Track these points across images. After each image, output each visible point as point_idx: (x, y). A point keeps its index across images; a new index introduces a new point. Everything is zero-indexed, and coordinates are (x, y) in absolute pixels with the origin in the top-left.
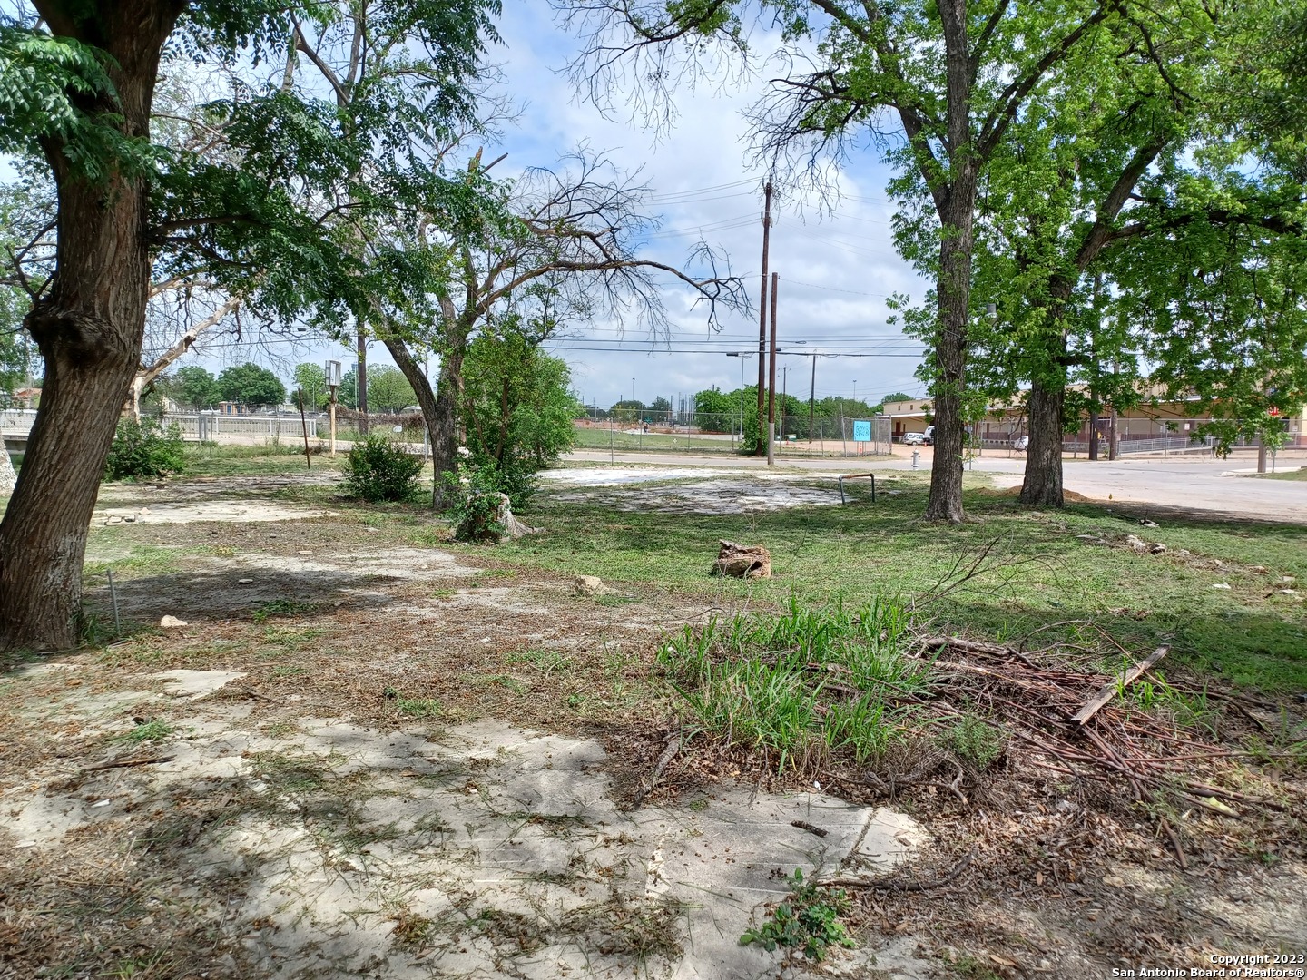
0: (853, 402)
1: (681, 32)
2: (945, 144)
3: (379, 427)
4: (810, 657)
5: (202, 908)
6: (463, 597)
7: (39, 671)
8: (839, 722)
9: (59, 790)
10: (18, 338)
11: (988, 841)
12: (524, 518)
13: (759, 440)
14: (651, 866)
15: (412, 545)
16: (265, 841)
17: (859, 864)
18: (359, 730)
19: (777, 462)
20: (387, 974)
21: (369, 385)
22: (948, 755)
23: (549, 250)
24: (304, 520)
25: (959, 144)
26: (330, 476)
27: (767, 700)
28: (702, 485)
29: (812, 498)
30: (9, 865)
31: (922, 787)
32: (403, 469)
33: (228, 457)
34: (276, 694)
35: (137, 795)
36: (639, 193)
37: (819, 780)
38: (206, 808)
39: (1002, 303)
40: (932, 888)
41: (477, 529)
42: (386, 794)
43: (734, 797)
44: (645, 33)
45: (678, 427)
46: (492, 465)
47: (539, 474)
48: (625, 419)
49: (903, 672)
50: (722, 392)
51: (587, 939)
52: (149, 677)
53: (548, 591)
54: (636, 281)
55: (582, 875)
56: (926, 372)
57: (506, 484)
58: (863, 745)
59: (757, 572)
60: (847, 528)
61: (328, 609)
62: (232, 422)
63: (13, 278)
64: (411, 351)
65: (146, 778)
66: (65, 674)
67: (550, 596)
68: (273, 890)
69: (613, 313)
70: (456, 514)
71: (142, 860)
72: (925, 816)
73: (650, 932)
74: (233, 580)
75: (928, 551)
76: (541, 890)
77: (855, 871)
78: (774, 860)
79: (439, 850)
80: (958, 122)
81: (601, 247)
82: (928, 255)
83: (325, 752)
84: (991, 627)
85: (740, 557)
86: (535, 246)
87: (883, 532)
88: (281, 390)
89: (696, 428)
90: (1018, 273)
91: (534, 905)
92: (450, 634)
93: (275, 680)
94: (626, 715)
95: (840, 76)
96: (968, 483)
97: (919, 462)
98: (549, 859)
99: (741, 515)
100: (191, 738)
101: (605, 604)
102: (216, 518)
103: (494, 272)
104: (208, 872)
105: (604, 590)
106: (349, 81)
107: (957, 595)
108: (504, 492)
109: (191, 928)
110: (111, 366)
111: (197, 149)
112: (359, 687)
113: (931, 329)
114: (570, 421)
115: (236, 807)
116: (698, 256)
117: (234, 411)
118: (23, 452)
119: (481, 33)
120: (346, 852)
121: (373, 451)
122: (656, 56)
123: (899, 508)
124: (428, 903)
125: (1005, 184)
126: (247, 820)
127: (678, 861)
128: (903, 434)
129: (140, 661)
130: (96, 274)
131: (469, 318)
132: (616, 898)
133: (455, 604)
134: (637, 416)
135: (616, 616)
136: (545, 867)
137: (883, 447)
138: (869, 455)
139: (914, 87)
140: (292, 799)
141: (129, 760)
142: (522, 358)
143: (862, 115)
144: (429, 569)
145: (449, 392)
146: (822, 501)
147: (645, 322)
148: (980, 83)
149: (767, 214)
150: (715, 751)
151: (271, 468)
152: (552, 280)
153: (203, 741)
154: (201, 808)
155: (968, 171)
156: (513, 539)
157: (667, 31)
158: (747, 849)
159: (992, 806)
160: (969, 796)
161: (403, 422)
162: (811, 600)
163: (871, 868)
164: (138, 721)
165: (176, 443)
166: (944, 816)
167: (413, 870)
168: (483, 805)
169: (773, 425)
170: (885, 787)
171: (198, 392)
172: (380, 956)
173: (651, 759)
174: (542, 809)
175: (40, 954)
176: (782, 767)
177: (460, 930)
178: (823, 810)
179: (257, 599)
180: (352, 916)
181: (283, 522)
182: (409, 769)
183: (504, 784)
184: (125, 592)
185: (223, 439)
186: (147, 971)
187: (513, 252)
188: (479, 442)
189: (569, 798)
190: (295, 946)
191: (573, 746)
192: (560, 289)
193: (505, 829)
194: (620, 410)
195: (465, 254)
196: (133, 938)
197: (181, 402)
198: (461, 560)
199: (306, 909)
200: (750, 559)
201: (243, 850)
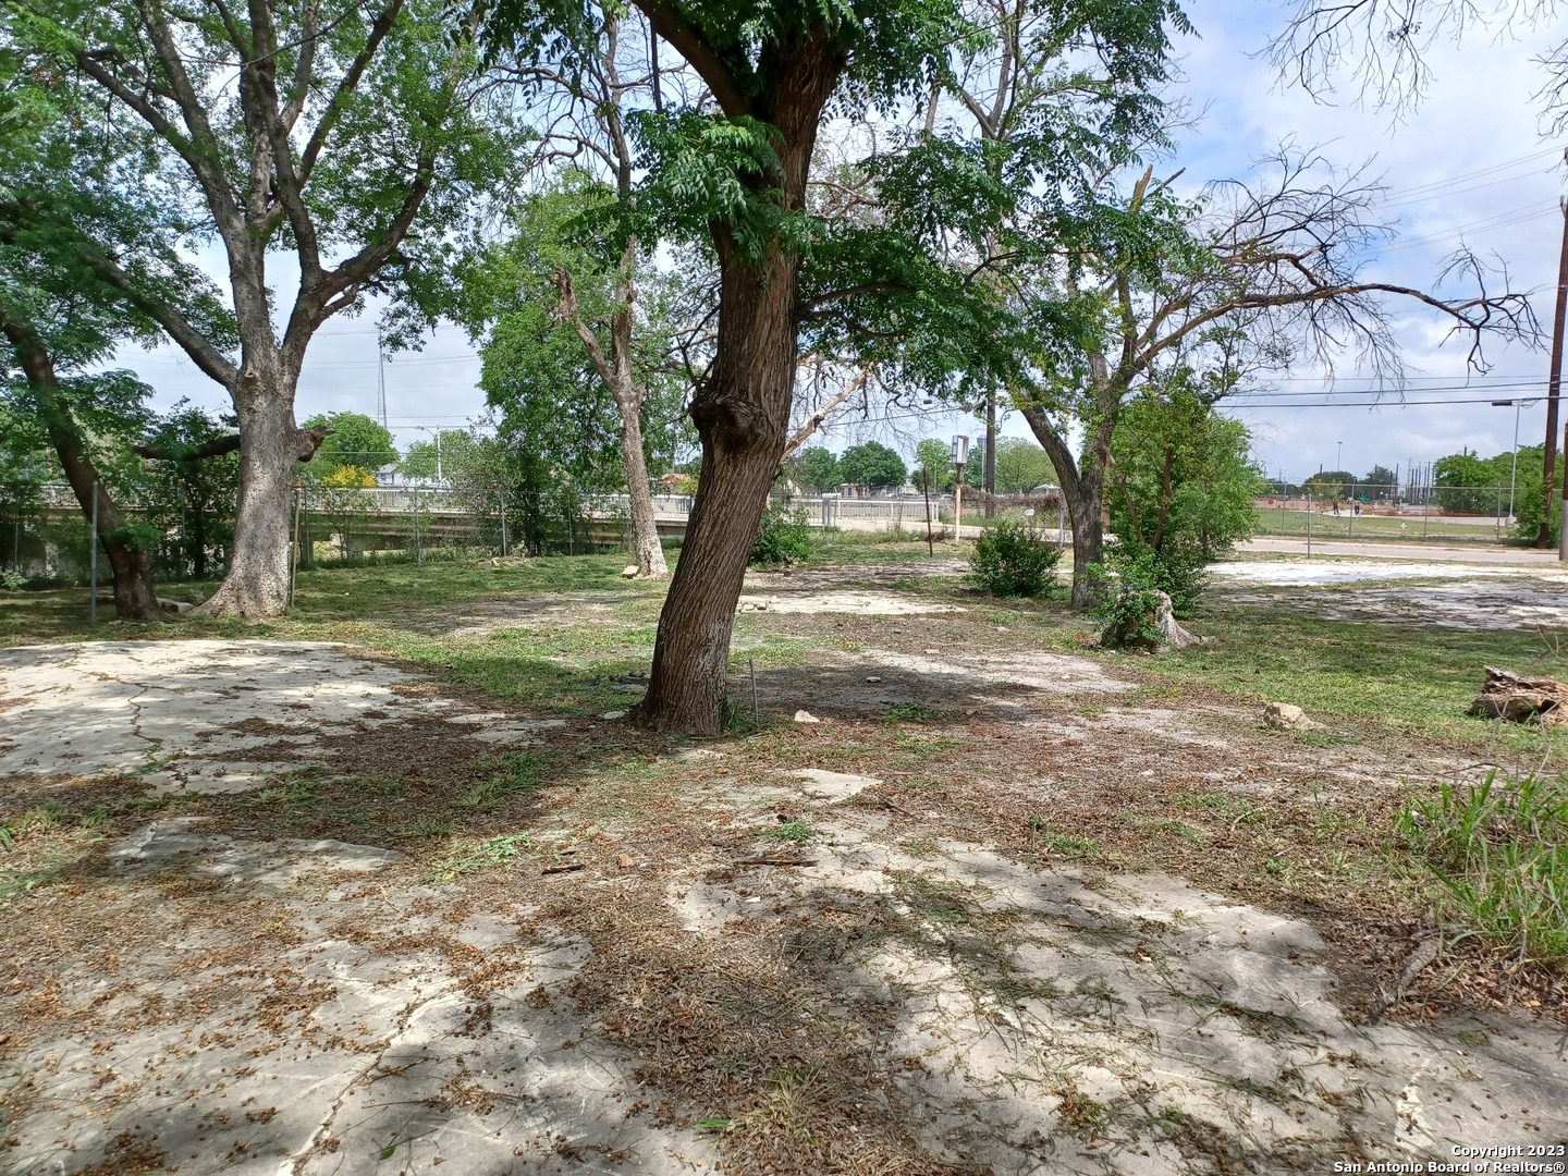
3: (1008, 510)
5: (852, 1031)
6: (1115, 717)
7: (692, 755)
9: (716, 879)
12: (1188, 624)
13: (1544, 526)
14: (1401, 1106)
15: (1049, 650)
16: (911, 971)
18: (1005, 862)
20: (1053, 1157)
21: (998, 461)
23: (1233, 282)
24: (929, 615)
26: (954, 567)
28: (1447, 588)
30: (679, 947)
32: (1037, 559)
33: (850, 544)
34: (913, 808)
35: (785, 897)
38: (850, 923)
41: (1128, 635)
42: (1040, 942)
43: (1531, 1037)
45: (1405, 506)
46: (1148, 557)
47: (1209, 568)
50: (1481, 457)
52: (787, 773)
53: (1225, 718)
54: (1355, 312)
55: (1299, 1095)
57: (1166, 579)
59: (1548, 717)
61: (959, 718)
62: (853, 505)
64: (1053, 420)
65: (792, 881)
66: (713, 760)
67: (1229, 726)
68: (923, 1028)
69: (1320, 355)
70: (1102, 616)
71: (792, 967)
74: (865, 677)
76: (1243, 1102)
79: (1108, 1023)
81: (1306, 272)
83: (970, 881)
85: (1520, 692)
86: (1216, 278)
88: (903, 470)
89: (1435, 508)
91: (1233, 1119)
92: (1102, 761)
93: (912, 793)
94: (1350, 895)
98: (1251, 1064)
99: (1514, 632)
100: (831, 844)
101: (1309, 742)
102: (842, 609)
103: (1159, 318)
104: (856, 993)
105: (1306, 723)
106: (997, 112)
108: (1161, 589)
109: (844, 1052)
110: (760, 450)
112: (1001, 811)
114: (1248, 500)
115: (879, 927)
116: (1455, 270)
117: (855, 494)
119: (1167, 25)
120: (1000, 1003)
121: (1002, 539)
124: (1098, 1083)
126: (892, 944)
127: (1446, 1110)
129: (778, 756)
130: (751, 356)
131: (1125, 375)
132: (1351, 1138)
133: (1106, 726)
134: (1346, 493)
135: (1326, 761)
136: (1246, 1073)
140: (937, 930)
141: (774, 858)
142: (1193, 422)
144: (1070, 680)
145: (1097, 467)
150: (1497, 966)
151: (892, 556)
152: (1237, 320)
153: (843, 849)
154: (844, 922)
156: (1174, 650)
158: (1559, 1115)
161: (1036, 503)
164: (782, 818)
165: (802, 528)
167: (1077, 1040)
168: (1159, 979)
171: (823, 474)
172: (1044, 1134)
173: (1393, 960)
174: (1238, 998)
175: (709, 1043)
177: (1139, 1127)
179: (886, 699)
180: (1011, 1078)
181: (907, 616)
182: (1066, 917)
183: (1185, 957)
184: (761, 682)
185: (845, 524)
186: (805, 1087)
187: (1184, 290)
188: (1132, 527)
189: (1275, 991)
190: (949, 1099)
191: (1278, 925)
192: (1247, 330)
193: (1189, 1015)
194: (1319, 484)
195: (1124, 298)
196: (789, 1047)
197: (805, 485)
198: (1109, 671)
199: (958, 1058)
200: (1537, 697)
201: (889, 977)
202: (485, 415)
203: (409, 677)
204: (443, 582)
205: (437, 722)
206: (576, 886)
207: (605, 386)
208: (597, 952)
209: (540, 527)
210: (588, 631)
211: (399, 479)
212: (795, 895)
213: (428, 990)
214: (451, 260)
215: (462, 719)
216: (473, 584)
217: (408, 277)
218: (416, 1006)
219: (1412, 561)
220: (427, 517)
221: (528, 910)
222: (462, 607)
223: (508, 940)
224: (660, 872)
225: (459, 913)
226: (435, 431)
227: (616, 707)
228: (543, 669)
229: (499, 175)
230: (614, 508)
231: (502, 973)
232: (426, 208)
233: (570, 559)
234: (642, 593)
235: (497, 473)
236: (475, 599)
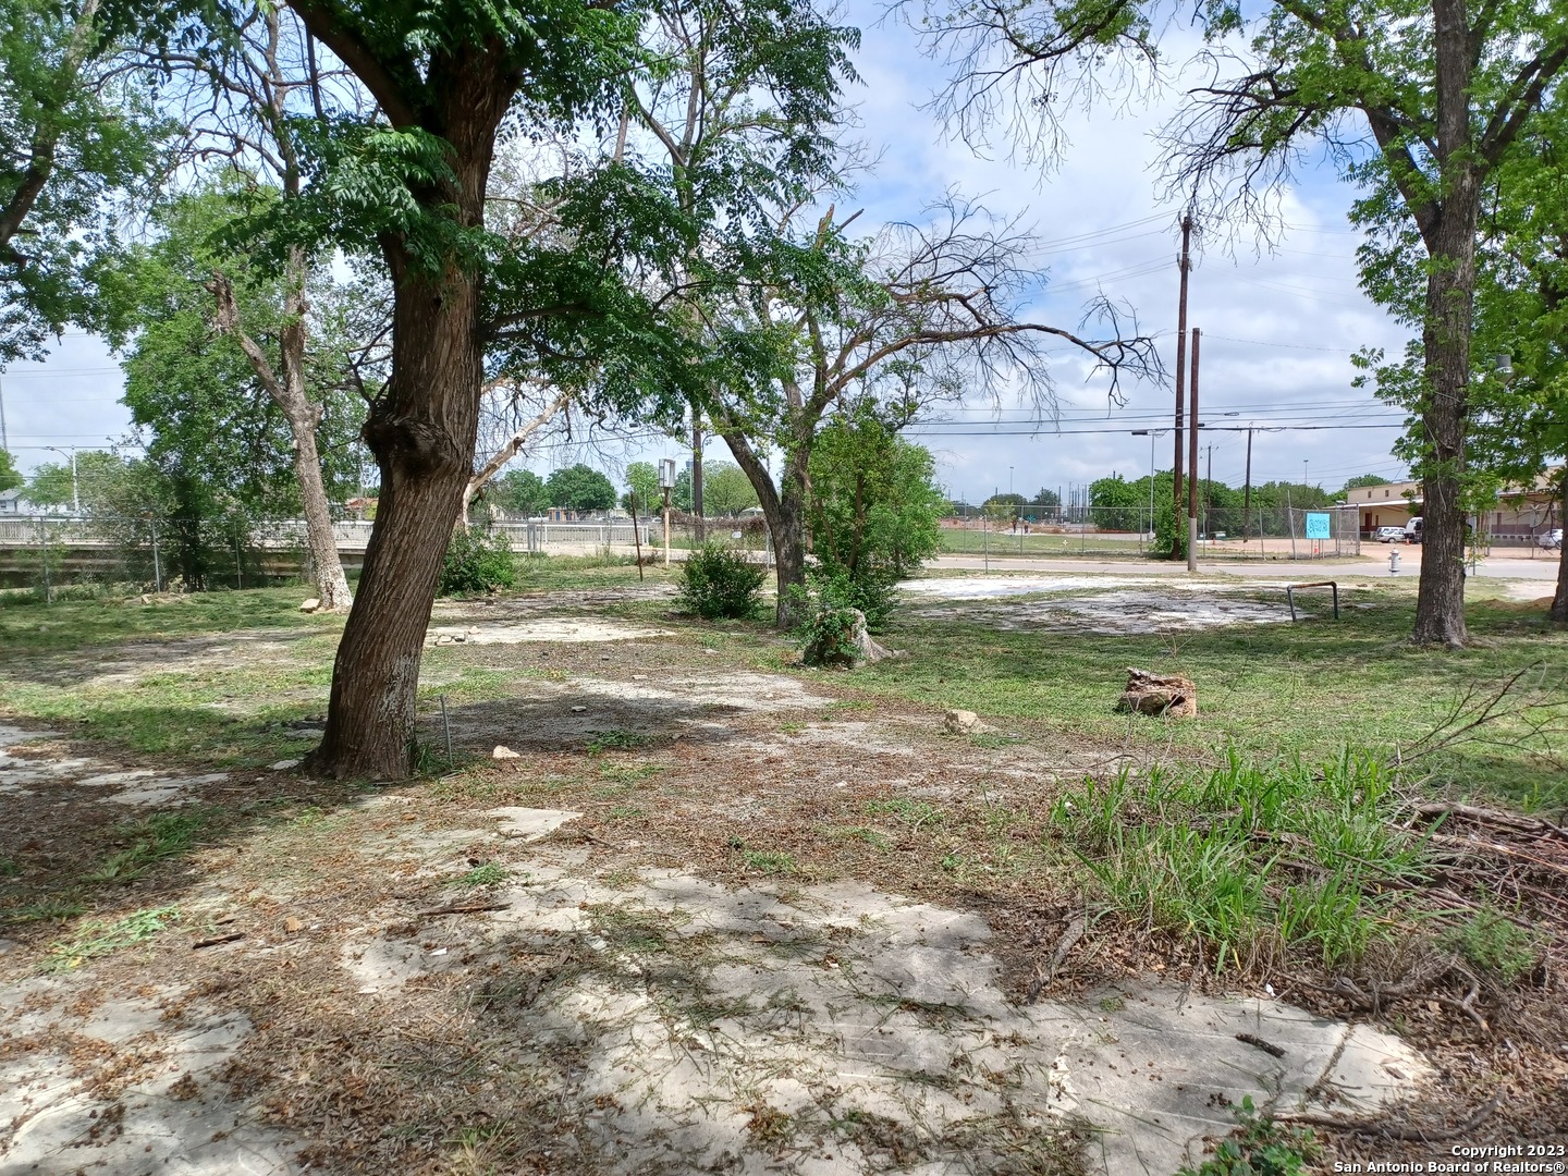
0: (1304, 487)
1: (1074, 45)
2: (1433, 148)
3: (716, 532)
4: (1256, 822)
5: (543, 1078)
6: (814, 732)
7: (377, 803)
8: (1299, 910)
9: (398, 935)
10: (352, 447)
11: (1521, 1084)
12: (882, 639)
13: (1176, 540)
14: (1052, 1075)
15: (754, 670)
16: (606, 1007)
17: (1332, 1097)
18: (704, 885)
19: (1201, 567)
21: (705, 485)
22: (1455, 962)
23: (911, 319)
24: (638, 640)
25: (1453, 147)
26: (665, 590)
27: (1199, 877)
28: (1101, 598)
29: (1250, 613)
30: (353, 1012)
31: (1419, 1002)
32: (743, 581)
33: (557, 569)
34: (614, 839)
35: (474, 945)
36: (1021, 242)
37: (1272, 983)
38: (543, 965)
39: (1518, 353)
40: (1440, 1140)
41: (827, 652)
42: (736, 961)
43: (1157, 997)
44: (1028, 50)
45: (1068, 525)
46: (845, 577)
47: (900, 585)
48: (1002, 518)
49: (1387, 847)
50: (1126, 480)
51: (976, 1159)
52: (482, 814)
53: (912, 727)
54: (1016, 349)
55: (967, 1079)
56: (1410, 448)
57: (861, 597)
58: (1334, 941)
59: (1178, 710)
60: (1301, 653)
61: (664, 743)
62: (561, 530)
63: (349, 382)
64: (752, 445)
65: (482, 927)
66: (400, 807)
67: (915, 733)
68: (615, 1064)
69: (987, 389)
70: (803, 634)
71: (480, 1019)
72: (1424, 1041)
73: (1054, 1158)
74: (569, 708)
75: (1416, 684)
76: (918, 1093)
77: (1326, 1105)
78: (1213, 1082)
79: (797, 1033)
80: (1453, 119)
81: (973, 311)
82: (1410, 296)
83: (668, 908)
84: (1514, 789)
85: (1155, 689)
86: (895, 314)
87: (1351, 659)
88: (612, 494)
89: (1091, 526)
90: (1544, 312)
91: (909, 1110)
92: (800, 775)
93: (612, 822)
94: (1015, 885)
95: (1283, 76)
96: (1472, 593)
97: (1399, 565)
98: (926, 1056)
99: (1153, 635)
100: (526, 885)
101: (983, 745)
102: (547, 638)
103: (846, 350)
104: (547, 1038)
105: (981, 727)
106: (687, 143)
107: (1463, 745)
108: (857, 607)
109: (533, 1100)
110: (444, 474)
111: (527, 231)
112: (702, 834)
113: (1415, 390)
114: (934, 521)
115: (574, 965)
116: (1095, 314)
117: (563, 517)
118: (360, 566)
119: (835, 71)
120: (694, 1027)
121: (710, 561)
122: (1042, 77)
123: (1374, 628)
124: (786, 1094)
125: (1525, 195)
126: (586, 981)
127: (1088, 1073)
128: (1376, 528)
129: (473, 796)
130: (431, 376)
131: (817, 404)
132: (1010, 1112)
133: (805, 740)
134: (1016, 514)
135: (996, 761)
136: (922, 1065)
137: (1347, 546)
138: (1329, 556)
139: (1388, 80)
140: (634, 961)
141: (464, 905)
142: (879, 449)
143: (1314, 123)
144: (774, 698)
145: (795, 491)
146: (1264, 618)
147: (1027, 399)
148: (1485, 65)
149: (1185, 256)
150: (1131, 937)
151: (602, 581)
152: (914, 354)
153: (538, 888)
154: (538, 965)
155: (1467, 183)
156: (869, 664)
157: (1056, 44)
158: (1177, 1064)
159: (1525, 1036)
160: (1489, 1019)
161: (742, 526)
162: (1253, 747)
163: (1349, 1105)
164: (473, 863)
165: (506, 554)
166: (1453, 1043)
167: (767, 1054)
168: (845, 983)
169: (1194, 521)
170: (1364, 998)
171: (527, 498)
172: (734, 1154)
173: (1048, 941)
174: (916, 994)
175: (386, 1111)
176: (1221, 963)
177: (824, 1132)
178: (1279, 1023)
179: (591, 729)
180: (702, 1102)
181: (616, 642)
182: (761, 933)
183: (869, 960)
184: (457, 718)
185: (553, 549)
186: (490, 1142)
187: (868, 324)
188: (829, 548)
189: (948, 983)
190: (641, 1132)
191: (950, 919)
192: (924, 364)
193: (872, 1014)
194: (994, 506)
195: (814, 330)
196: (475, 1104)
197: (509, 509)
198: (812, 689)
199: (651, 1089)
200: (1166, 692)
201: (583, 1016)
202: (130, 435)
203: (30, 736)
204: (80, 624)
205: (68, 785)
206: (234, 958)
207: (274, 403)
208: (257, 1028)
209: (202, 558)
210: (258, 673)
211: (23, 507)
212: (488, 944)
213: (40, 1098)
214: (80, 260)
215: (100, 780)
216: (118, 625)
217: (25, 277)
218: (25, 1118)
219: (1072, 574)
220: (57, 551)
221: (174, 991)
222: (102, 652)
223: (148, 1028)
224: (334, 933)
225: (86, 1003)
226: (69, 452)
227: (288, 756)
228: (202, 718)
229: (138, 170)
230: (290, 536)
231: (138, 1067)
232: (44, 201)
233: (238, 593)
234: (324, 628)
235: (146, 499)
236: (121, 643)
